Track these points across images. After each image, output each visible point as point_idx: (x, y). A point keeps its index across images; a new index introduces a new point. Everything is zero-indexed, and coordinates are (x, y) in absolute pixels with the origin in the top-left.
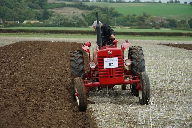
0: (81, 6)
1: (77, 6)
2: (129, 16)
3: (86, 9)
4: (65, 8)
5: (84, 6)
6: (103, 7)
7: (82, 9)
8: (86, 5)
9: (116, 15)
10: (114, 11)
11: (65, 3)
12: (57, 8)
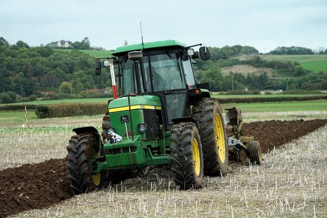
0: (257, 63)
1: (252, 63)
2: (321, 73)
3: (263, 67)
4: (235, 66)
5: (262, 63)
6: (285, 62)
7: (258, 67)
8: (265, 61)
9: (300, 73)
10: (296, 67)
11: (238, 60)
12: (224, 67)
